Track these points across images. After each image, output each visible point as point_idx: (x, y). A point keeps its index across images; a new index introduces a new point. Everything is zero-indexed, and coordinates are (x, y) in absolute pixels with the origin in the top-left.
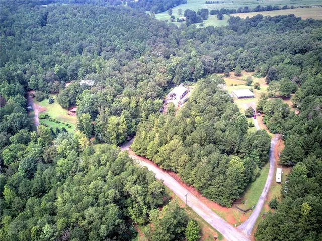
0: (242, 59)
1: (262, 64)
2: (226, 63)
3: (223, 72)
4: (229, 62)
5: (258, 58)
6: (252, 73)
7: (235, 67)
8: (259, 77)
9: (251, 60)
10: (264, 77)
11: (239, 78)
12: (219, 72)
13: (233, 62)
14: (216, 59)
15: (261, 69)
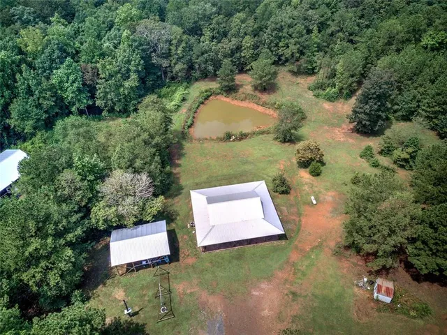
0: (281, 29)
1: (343, 51)
2: (227, 45)
3: (214, 76)
4: (234, 41)
5: (333, 28)
6: (311, 80)
7: (255, 57)
8: (330, 99)
9: (309, 31)
10: (349, 96)
11: (265, 97)
12: (205, 76)
13: (248, 41)
14: (195, 31)
15: (339, 68)
